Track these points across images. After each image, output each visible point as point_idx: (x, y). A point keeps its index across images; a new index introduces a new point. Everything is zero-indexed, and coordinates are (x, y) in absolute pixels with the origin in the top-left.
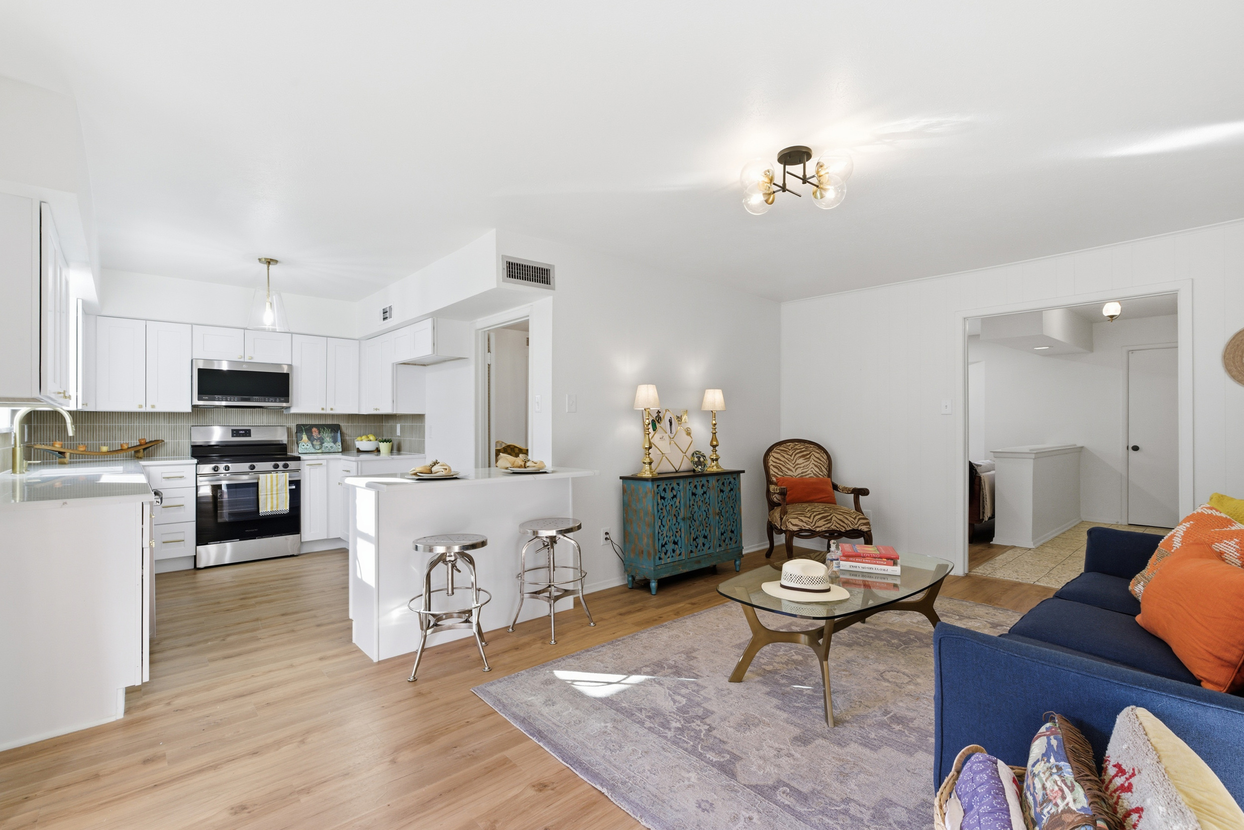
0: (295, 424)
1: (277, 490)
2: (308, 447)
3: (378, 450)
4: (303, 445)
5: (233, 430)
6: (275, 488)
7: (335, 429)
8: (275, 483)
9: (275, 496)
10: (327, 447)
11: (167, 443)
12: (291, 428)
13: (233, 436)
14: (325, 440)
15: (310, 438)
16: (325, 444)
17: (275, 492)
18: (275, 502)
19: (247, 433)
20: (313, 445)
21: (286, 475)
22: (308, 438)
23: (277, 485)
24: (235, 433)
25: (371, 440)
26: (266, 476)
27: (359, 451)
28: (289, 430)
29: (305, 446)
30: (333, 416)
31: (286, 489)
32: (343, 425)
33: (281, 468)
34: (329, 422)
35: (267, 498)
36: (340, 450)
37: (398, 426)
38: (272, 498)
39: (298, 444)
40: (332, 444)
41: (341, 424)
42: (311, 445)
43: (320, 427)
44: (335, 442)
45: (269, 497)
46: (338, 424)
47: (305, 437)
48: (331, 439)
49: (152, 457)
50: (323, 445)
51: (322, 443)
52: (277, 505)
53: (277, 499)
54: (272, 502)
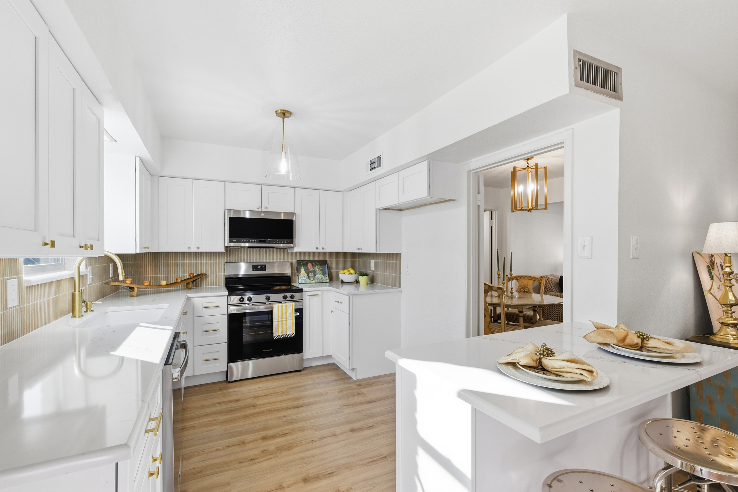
0: (296, 260)
1: (286, 317)
2: (305, 278)
3: (357, 282)
4: (302, 277)
5: (253, 266)
6: (284, 316)
7: (324, 263)
8: (284, 312)
9: (284, 322)
10: (318, 278)
11: (209, 276)
12: (293, 263)
13: (253, 270)
14: (317, 273)
15: (308, 272)
16: (317, 276)
17: (284, 319)
18: (285, 327)
19: (263, 268)
20: (308, 276)
21: (292, 305)
22: (305, 271)
23: (286, 313)
24: (255, 268)
25: (351, 274)
26: (279, 306)
27: (342, 282)
28: (292, 264)
29: (303, 277)
30: (322, 253)
31: (293, 316)
32: (330, 260)
33: (289, 299)
34: (320, 258)
35: (279, 324)
36: (328, 281)
37: (372, 262)
38: (282, 324)
39: (298, 276)
40: (322, 276)
41: (327, 260)
42: (307, 277)
43: (314, 262)
44: (324, 274)
45: (280, 323)
46: (326, 260)
47: (303, 270)
48: (321, 272)
49: (199, 286)
50: (316, 276)
51: (315, 275)
52: (286, 330)
53: (286, 325)
54: (282, 327)
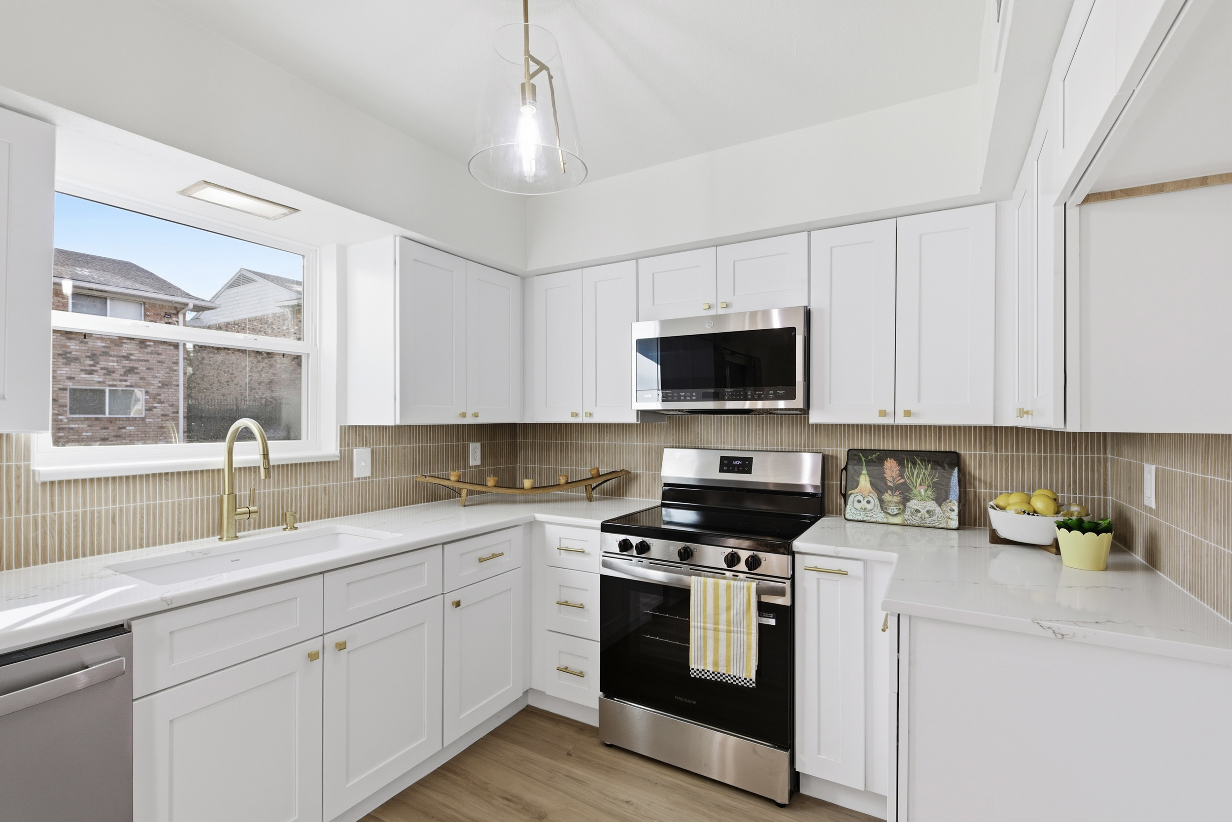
0: (847, 449)
1: (728, 623)
2: (869, 507)
3: (1055, 547)
4: (859, 501)
5: (723, 459)
6: (723, 617)
7: (947, 462)
8: (723, 604)
9: (723, 636)
10: (918, 511)
11: (640, 476)
12: (836, 458)
13: (721, 470)
14: (915, 492)
15: (879, 487)
16: (913, 504)
17: (722, 627)
18: (722, 651)
19: (745, 465)
20: (881, 501)
21: (749, 589)
22: (872, 484)
23: (728, 608)
24: (726, 465)
26: (705, 583)
27: (996, 539)
28: (826, 462)
29: (864, 503)
30: (940, 430)
31: (749, 625)
32: (970, 454)
33: (742, 566)
34: (931, 445)
35: (705, 638)
36: (955, 523)
37: (1150, 472)
38: (716, 640)
39: (845, 496)
40: (932, 505)
41: (962, 452)
42: (878, 503)
43: (904, 457)
44: (941, 498)
45: (710, 634)
46: (955, 453)
47: (864, 481)
48: (929, 492)
49: (623, 496)
50: (908, 504)
51: (905, 500)
52: (728, 661)
53: (728, 646)
54: (716, 649)
